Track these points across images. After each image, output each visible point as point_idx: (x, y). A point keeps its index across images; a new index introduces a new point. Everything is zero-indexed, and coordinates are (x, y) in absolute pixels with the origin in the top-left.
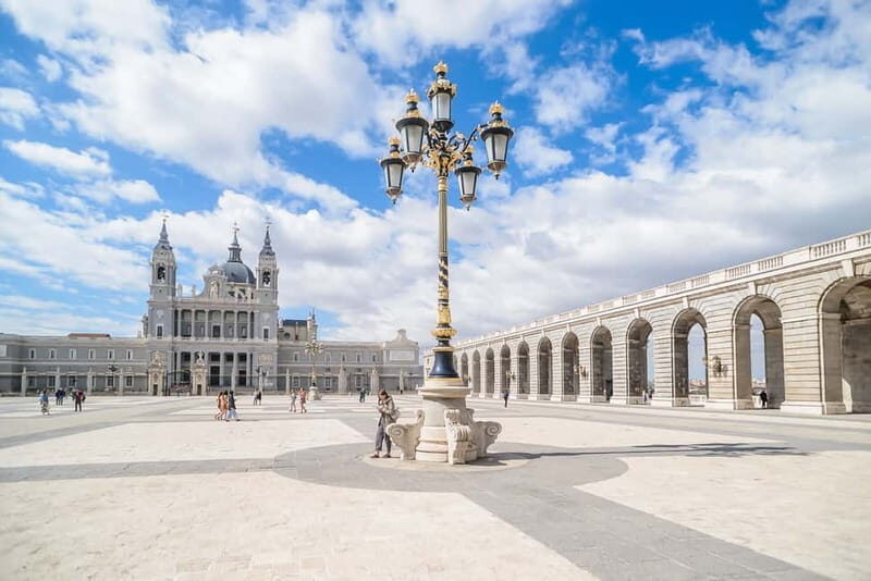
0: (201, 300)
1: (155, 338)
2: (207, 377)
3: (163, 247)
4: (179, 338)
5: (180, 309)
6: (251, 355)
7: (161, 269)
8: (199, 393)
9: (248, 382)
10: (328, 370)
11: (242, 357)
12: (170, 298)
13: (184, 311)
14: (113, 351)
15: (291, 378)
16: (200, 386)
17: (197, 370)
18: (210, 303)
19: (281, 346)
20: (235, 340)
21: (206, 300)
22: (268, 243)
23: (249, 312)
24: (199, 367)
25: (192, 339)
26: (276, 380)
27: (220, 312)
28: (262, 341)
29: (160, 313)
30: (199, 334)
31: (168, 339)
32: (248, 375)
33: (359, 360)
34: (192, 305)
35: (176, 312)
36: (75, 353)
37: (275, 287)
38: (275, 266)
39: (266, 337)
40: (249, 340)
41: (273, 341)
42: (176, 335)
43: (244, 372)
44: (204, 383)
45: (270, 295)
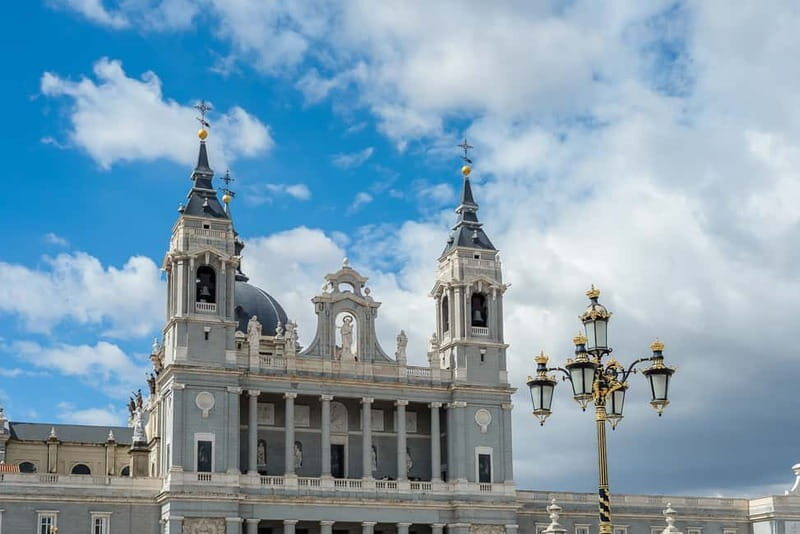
0: (314, 365)
1: (192, 478)
3: (208, 209)
4: (253, 480)
5: (254, 393)
6: (445, 529)
7: (206, 272)
12: (231, 357)
13: (265, 397)
14: (52, 514)
18: (335, 377)
21: (327, 366)
22: (470, 214)
23: (436, 405)
25: (291, 482)
31: (226, 479)
34: (288, 380)
35: (244, 399)
38: (497, 274)
40: (437, 488)
41: (504, 489)
45: (490, 359)
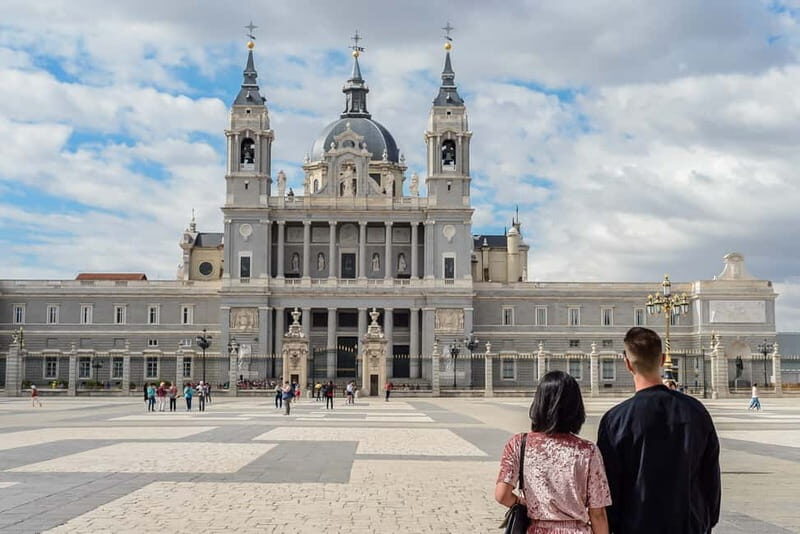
1: (237, 282)
2: (388, 360)
3: (250, 99)
4: (280, 282)
5: (281, 222)
6: (420, 312)
7: (246, 142)
8: (374, 393)
9: (413, 371)
10: (575, 343)
11: (401, 318)
12: (263, 199)
13: (288, 225)
14: (157, 306)
15: (496, 361)
16: (374, 379)
17: (371, 346)
18: (338, 209)
19: (480, 293)
20: (388, 283)
22: (449, 80)
23: (415, 224)
24: (374, 340)
26: (469, 365)
27: (357, 225)
28: (441, 283)
29: (246, 231)
30: (318, 274)
31: (260, 281)
32: (413, 354)
33: (607, 321)
34: (304, 213)
35: (274, 227)
36: (90, 313)
37: (465, 170)
38: (464, 126)
39: (449, 274)
40: (414, 283)
41: (464, 283)
42: (274, 275)
43: (405, 350)
44: (383, 371)
45: (456, 188)
